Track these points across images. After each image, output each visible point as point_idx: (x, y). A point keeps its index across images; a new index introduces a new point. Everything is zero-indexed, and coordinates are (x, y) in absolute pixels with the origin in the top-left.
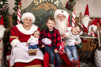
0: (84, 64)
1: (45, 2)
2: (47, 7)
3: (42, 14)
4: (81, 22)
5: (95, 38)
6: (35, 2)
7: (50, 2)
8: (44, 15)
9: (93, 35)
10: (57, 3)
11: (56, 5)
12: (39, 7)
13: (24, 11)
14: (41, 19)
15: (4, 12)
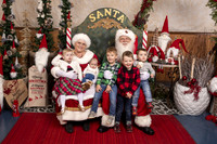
0: (160, 101)
1: (105, 17)
2: (107, 24)
3: (100, 34)
4: (156, 43)
5: (175, 66)
6: (90, 17)
7: (111, 17)
8: (103, 36)
9: (173, 63)
10: (121, 18)
11: (119, 22)
12: (97, 25)
13: (76, 31)
14: (99, 41)
15: (46, 29)
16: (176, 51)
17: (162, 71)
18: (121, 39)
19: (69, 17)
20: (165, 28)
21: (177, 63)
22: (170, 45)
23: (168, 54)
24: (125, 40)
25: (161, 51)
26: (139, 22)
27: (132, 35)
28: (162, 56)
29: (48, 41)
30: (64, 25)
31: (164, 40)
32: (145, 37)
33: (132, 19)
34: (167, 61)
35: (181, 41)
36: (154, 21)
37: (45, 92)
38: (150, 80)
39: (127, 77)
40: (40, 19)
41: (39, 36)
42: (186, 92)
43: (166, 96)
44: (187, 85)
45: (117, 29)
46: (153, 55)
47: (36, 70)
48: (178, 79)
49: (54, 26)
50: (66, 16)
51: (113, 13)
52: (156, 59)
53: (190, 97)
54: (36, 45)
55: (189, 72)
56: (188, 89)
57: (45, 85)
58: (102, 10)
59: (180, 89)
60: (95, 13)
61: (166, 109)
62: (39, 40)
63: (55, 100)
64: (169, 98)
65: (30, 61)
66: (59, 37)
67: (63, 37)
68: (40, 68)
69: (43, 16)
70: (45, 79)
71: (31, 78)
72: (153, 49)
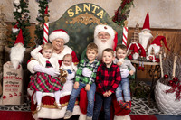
0: (140, 100)
1: (84, 13)
2: (86, 20)
3: (78, 30)
4: (137, 40)
5: (157, 64)
6: (69, 12)
7: (91, 13)
8: (82, 31)
9: (154, 60)
10: (100, 13)
11: (99, 17)
12: (75, 20)
14: (77, 37)
15: (22, 24)
16: (157, 49)
17: (143, 69)
18: (100, 35)
19: (47, 12)
20: (147, 25)
21: (158, 60)
22: (151, 42)
23: (149, 51)
24: (104, 36)
25: (141, 48)
26: (119, 18)
27: (111, 31)
28: (143, 53)
29: (24, 36)
30: (42, 20)
31: (145, 37)
32: (125, 33)
33: (112, 15)
34: (148, 58)
35: (163, 38)
36: (135, 18)
37: (20, 89)
38: (130, 78)
39: (106, 75)
40: (16, 13)
41: (15, 30)
42: (167, 92)
43: (147, 95)
44: (169, 84)
45: (96, 24)
46: (133, 53)
47: (11, 66)
48: (159, 77)
49: (31, 21)
50: (44, 10)
51: (92, 9)
52: (136, 56)
53: (172, 96)
54: (11, 40)
55: (170, 70)
56: (169, 88)
57: (20, 82)
58: (81, 5)
59: (162, 88)
60: (74, 8)
61: (146, 109)
62: (15, 35)
63: (31, 98)
64: (150, 97)
65: (6, 57)
66: (36, 32)
67: (40, 33)
68: (15, 65)
69: (20, 11)
70: (20, 76)
71: (5, 75)
72: (134, 46)
